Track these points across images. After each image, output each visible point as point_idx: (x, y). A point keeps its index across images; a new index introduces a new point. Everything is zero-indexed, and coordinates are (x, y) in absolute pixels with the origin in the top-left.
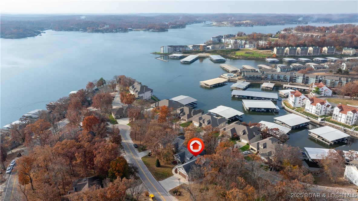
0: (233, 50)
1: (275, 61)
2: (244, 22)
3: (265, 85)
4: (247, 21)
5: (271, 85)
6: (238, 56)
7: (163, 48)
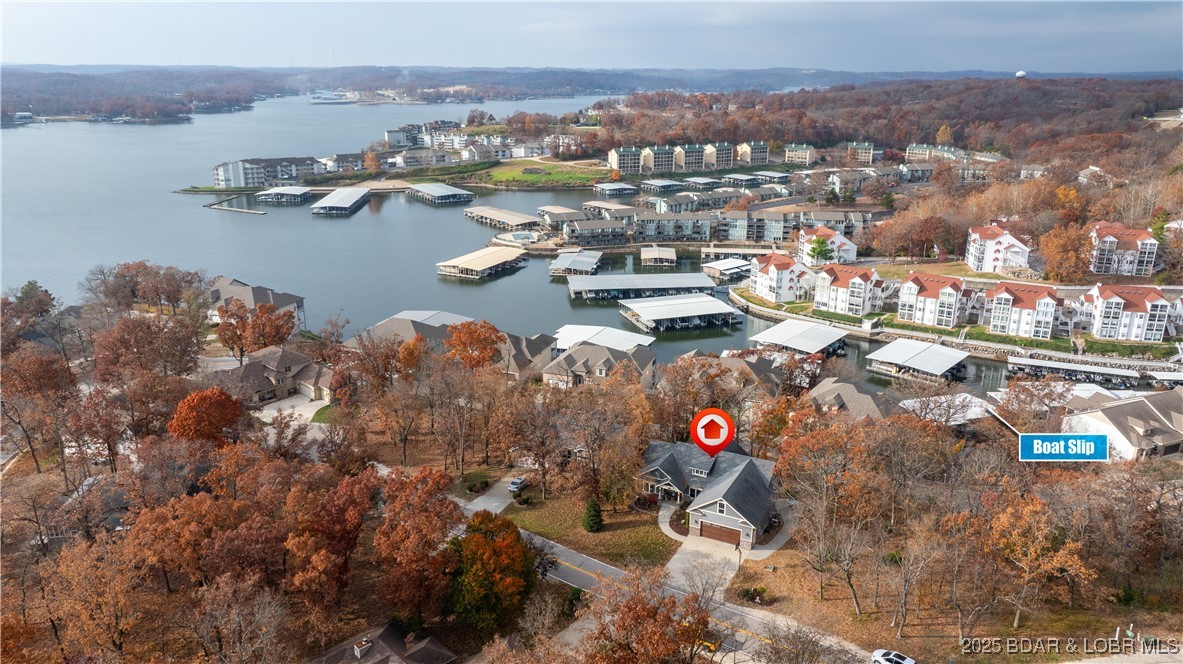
0: (478, 165)
1: (625, 189)
2: (451, 90)
3: (649, 253)
4: (457, 88)
5: (670, 254)
6: (501, 182)
7: (226, 171)
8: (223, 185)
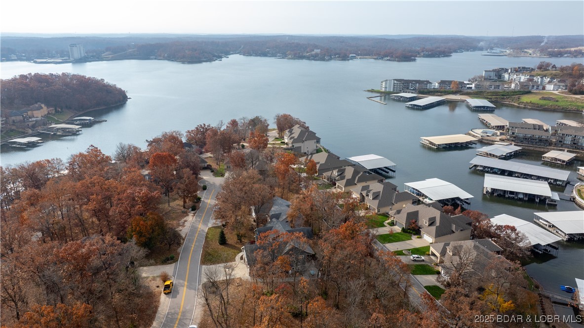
2: (573, 49)
3: (552, 154)
7: (386, 84)
8: (383, 90)
